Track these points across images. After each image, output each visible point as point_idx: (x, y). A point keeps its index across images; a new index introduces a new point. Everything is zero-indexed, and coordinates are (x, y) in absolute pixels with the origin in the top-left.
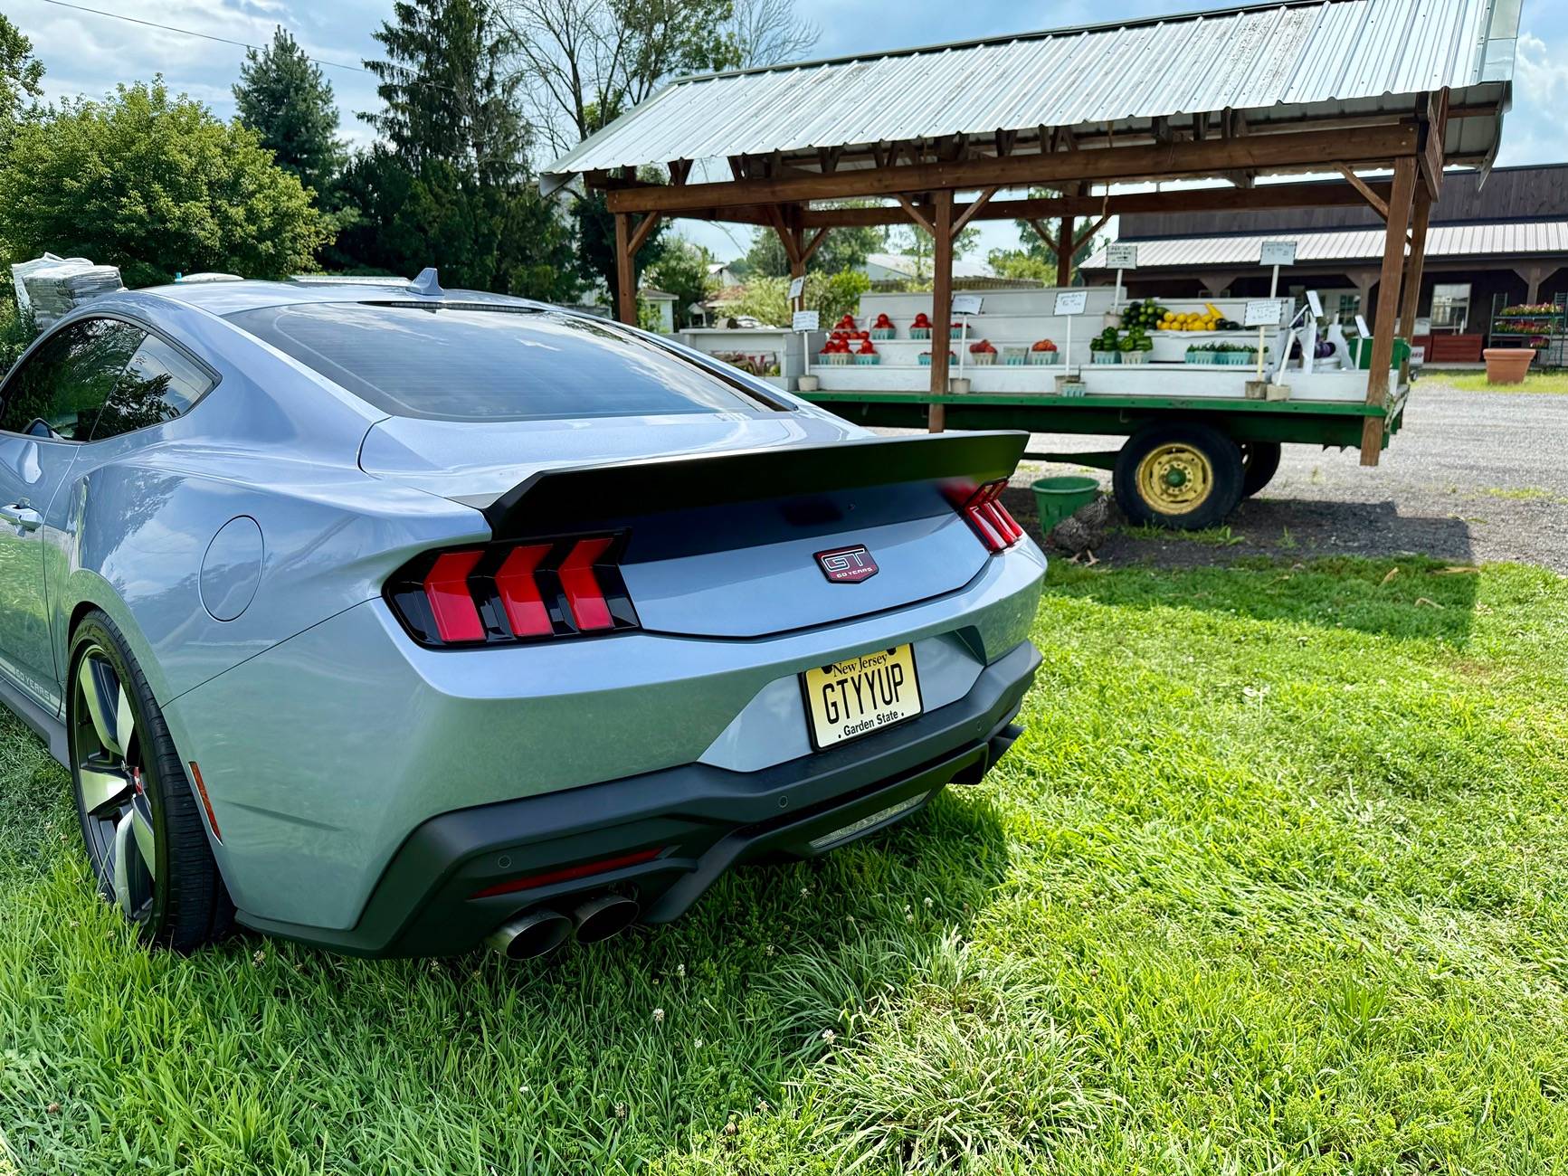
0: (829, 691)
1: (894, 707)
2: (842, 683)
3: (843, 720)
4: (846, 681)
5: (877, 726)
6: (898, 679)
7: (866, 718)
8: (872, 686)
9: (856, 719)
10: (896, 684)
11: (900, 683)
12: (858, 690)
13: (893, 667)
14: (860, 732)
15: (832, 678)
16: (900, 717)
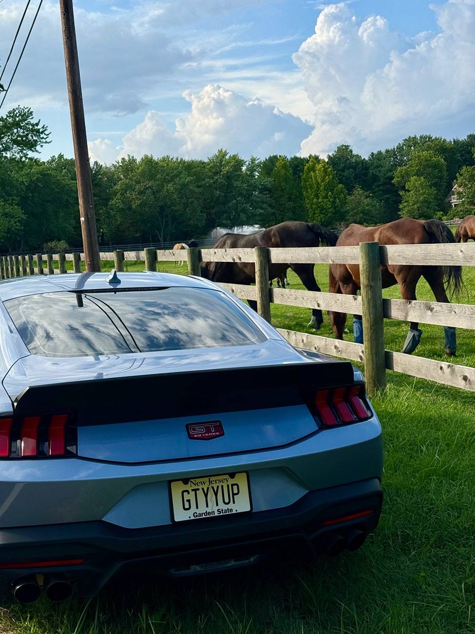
0: (185, 494)
1: (230, 506)
2: (195, 490)
3: (193, 509)
4: (198, 489)
5: (216, 514)
6: (236, 491)
7: (209, 510)
8: (216, 494)
9: (203, 509)
10: (234, 494)
11: (237, 494)
12: (206, 495)
13: (232, 485)
14: (204, 516)
15: (188, 487)
16: (234, 512)
